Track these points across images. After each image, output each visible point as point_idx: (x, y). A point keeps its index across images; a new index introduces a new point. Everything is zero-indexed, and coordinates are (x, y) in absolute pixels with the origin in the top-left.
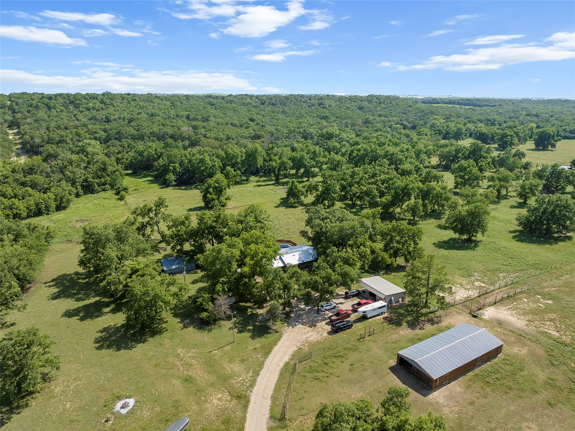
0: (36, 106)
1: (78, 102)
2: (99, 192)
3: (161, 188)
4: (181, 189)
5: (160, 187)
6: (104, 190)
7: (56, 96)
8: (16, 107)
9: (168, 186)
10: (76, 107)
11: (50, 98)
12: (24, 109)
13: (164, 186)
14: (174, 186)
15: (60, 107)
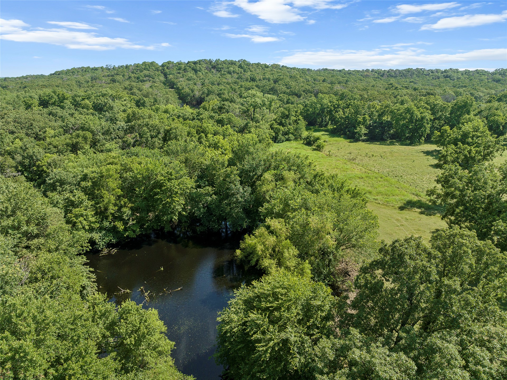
0: (184, 69)
1: (220, 66)
2: (283, 141)
3: (350, 142)
4: (376, 144)
5: (348, 140)
6: (288, 140)
7: (200, 61)
8: (167, 70)
9: (357, 140)
10: (219, 70)
11: (195, 63)
12: (175, 72)
13: (352, 140)
14: (363, 141)
15: (204, 71)
